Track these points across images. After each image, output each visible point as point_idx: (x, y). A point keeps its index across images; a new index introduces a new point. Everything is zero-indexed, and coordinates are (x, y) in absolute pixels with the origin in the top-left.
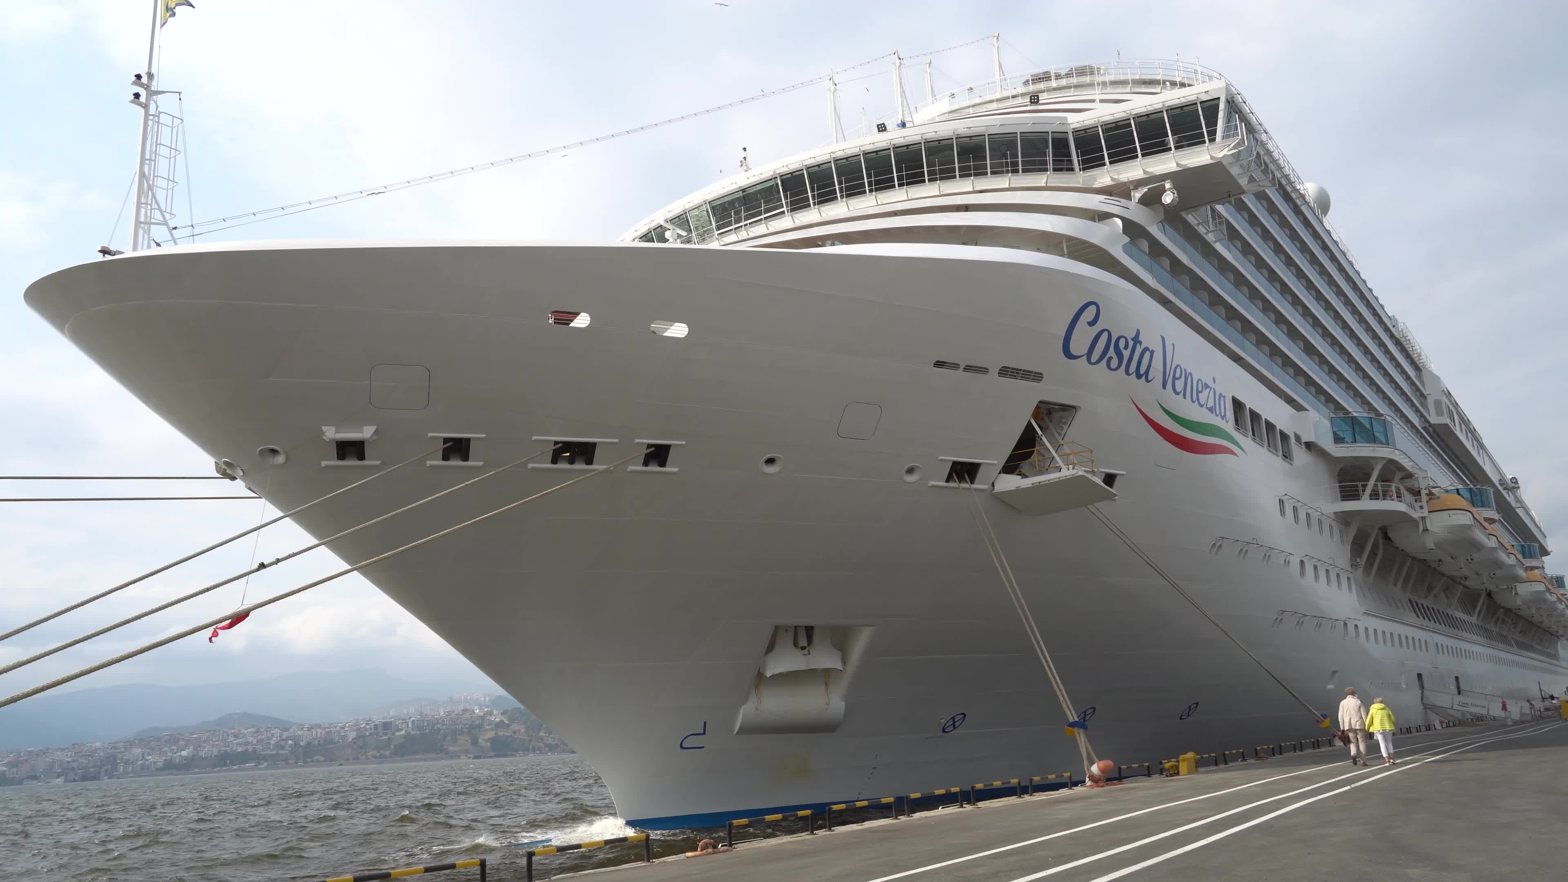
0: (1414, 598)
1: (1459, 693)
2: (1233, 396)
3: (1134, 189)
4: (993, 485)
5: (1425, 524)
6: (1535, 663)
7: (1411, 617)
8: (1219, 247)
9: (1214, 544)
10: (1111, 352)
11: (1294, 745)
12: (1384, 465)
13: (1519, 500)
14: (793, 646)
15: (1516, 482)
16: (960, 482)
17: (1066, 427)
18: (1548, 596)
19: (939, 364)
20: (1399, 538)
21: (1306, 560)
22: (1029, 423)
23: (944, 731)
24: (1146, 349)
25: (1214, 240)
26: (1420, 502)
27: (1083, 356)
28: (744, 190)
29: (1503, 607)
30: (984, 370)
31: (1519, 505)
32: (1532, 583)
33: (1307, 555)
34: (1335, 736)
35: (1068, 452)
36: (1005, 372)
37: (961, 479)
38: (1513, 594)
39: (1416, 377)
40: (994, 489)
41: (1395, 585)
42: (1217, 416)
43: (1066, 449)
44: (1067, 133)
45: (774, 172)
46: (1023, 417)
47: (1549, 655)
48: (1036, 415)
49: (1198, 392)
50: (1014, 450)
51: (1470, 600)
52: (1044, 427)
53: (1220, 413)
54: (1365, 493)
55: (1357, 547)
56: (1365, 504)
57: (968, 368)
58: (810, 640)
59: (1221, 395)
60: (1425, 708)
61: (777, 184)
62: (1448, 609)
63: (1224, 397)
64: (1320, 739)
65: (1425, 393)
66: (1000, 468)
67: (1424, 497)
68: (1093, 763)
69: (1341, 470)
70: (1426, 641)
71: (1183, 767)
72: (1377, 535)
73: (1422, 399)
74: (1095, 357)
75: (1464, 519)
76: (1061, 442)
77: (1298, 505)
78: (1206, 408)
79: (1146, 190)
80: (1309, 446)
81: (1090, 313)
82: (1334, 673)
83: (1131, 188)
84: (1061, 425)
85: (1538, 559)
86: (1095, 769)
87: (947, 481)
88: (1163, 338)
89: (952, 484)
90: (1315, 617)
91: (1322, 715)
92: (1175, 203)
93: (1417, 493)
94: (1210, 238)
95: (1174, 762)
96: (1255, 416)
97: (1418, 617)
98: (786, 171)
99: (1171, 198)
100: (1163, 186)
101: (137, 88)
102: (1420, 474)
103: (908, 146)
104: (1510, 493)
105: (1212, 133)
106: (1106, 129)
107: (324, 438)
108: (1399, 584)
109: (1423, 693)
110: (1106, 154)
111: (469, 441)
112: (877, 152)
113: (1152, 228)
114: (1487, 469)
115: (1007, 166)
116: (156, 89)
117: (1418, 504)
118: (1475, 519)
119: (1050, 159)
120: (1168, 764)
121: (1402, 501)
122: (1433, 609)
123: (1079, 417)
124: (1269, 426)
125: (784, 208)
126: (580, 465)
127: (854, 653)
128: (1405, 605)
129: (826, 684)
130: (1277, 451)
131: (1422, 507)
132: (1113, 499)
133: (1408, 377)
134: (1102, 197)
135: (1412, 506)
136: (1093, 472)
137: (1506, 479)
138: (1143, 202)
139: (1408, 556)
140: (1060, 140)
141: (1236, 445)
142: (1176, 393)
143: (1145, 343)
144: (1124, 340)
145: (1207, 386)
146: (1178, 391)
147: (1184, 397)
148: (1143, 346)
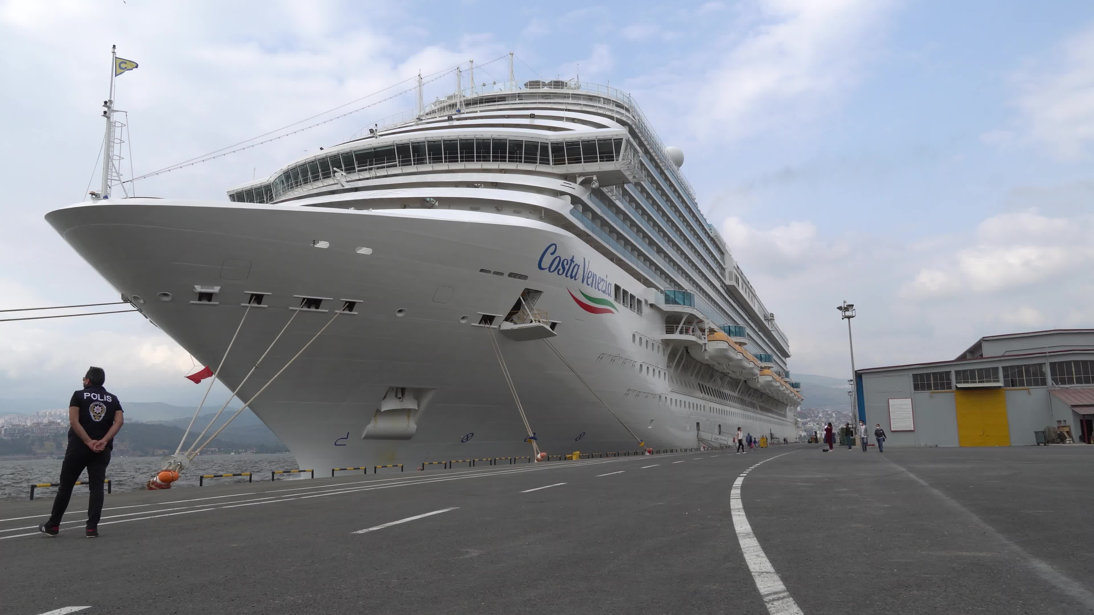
0: (701, 383)
1: (720, 434)
2: (615, 284)
3: (578, 177)
4: (500, 326)
5: (705, 347)
6: (771, 419)
7: (699, 394)
8: (618, 203)
9: (599, 357)
10: (560, 267)
11: (625, 453)
12: (689, 316)
13: (773, 326)
14: (395, 397)
15: (773, 316)
16: (485, 324)
17: (536, 300)
18: (774, 383)
19: (482, 270)
20: (692, 352)
21: (643, 365)
22: (520, 298)
23: (462, 441)
24: (576, 264)
25: (615, 199)
26: (705, 335)
27: (547, 268)
28: (375, 149)
29: (752, 388)
30: (502, 274)
31: (774, 329)
32: (765, 377)
33: (644, 362)
34: (646, 450)
35: (536, 313)
36: (511, 275)
37: (486, 323)
38: (757, 381)
39: (720, 259)
40: (500, 328)
41: (692, 376)
42: (606, 294)
43: (535, 312)
44: (548, 143)
45: (394, 142)
46: (517, 295)
47: (780, 415)
48: (523, 295)
49: (598, 283)
50: (511, 311)
51: (734, 383)
52: (525, 299)
53: (608, 293)
54: (677, 330)
55: (672, 356)
56: (676, 336)
57: (496, 273)
58: (403, 394)
59: (609, 284)
60: (699, 440)
61: (394, 149)
62: (721, 388)
63: (611, 285)
64: (638, 451)
65: (724, 267)
66: (504, 318)
67: (706, 333)
68: (539, 454)
69: (668, 317)
70: (704, 406)
71: (574, 458)
72: (683, 350)
73: (723, 271)
74: (552, 269)
75: (724, 346)
76: (533, 308)
77: (642, 337)
78: (602, 291)
79: (584, 178)
80: (652, 306)
81: (552, 249)
82: (652, 420)
83: (577, 176)
84: (534, 299)
85: (772, 362)
86: (539, 456)
87: (480, 323)
88: (584, 259)
89: (481, 325)
90: (645, 393)
91: (641, 441)
92: (597, 188)
93: (703, 331)
94: (613, 198)
95: (571, 455)
96: (625, 292)
97: (702, 393)
98: (400, 142)
99: (595, 185)
100: (592, 178)
101: (106, 109)
102: (706, 321)
103: (467, 140)
104: (769, 322)
105: (618, 155)
106: (568, 145)
107: (194, 290)
108: (694, 375)
109: (698, 432)
110: (566, 158)
111: (262, 295)
112: (450, 141)
113: (585, 198)
114: (756, 309)
115: (517, 158)
116: (115, 109)
117: (703, 337)
118: (730, 345)
119: (538, 157)
120: (568, 456)
121: (695, 335)
122: (712, 388)
123: (543, 295)
124: (632, 297)
125: (397, 163)
126: (313, 309)
127: (425, 402)
128: (695, 387)
129: (409, 416)
130: (634, 309)
131: (705, 338)
132: (554, 335)
133: (715, 259)
134: (562, 182)
135: (700, 338)
136: (546, 323)
137: (768, 314)
138: (582, 183)
139: (697, 362)
140: (544, 148)
141: (614, 309)
142: (588, 285)
143: (576, 260)
144: (566, 261)
145: (603, 280)
146: (589, 283)
147: (592, 287)
148: (575, 263)
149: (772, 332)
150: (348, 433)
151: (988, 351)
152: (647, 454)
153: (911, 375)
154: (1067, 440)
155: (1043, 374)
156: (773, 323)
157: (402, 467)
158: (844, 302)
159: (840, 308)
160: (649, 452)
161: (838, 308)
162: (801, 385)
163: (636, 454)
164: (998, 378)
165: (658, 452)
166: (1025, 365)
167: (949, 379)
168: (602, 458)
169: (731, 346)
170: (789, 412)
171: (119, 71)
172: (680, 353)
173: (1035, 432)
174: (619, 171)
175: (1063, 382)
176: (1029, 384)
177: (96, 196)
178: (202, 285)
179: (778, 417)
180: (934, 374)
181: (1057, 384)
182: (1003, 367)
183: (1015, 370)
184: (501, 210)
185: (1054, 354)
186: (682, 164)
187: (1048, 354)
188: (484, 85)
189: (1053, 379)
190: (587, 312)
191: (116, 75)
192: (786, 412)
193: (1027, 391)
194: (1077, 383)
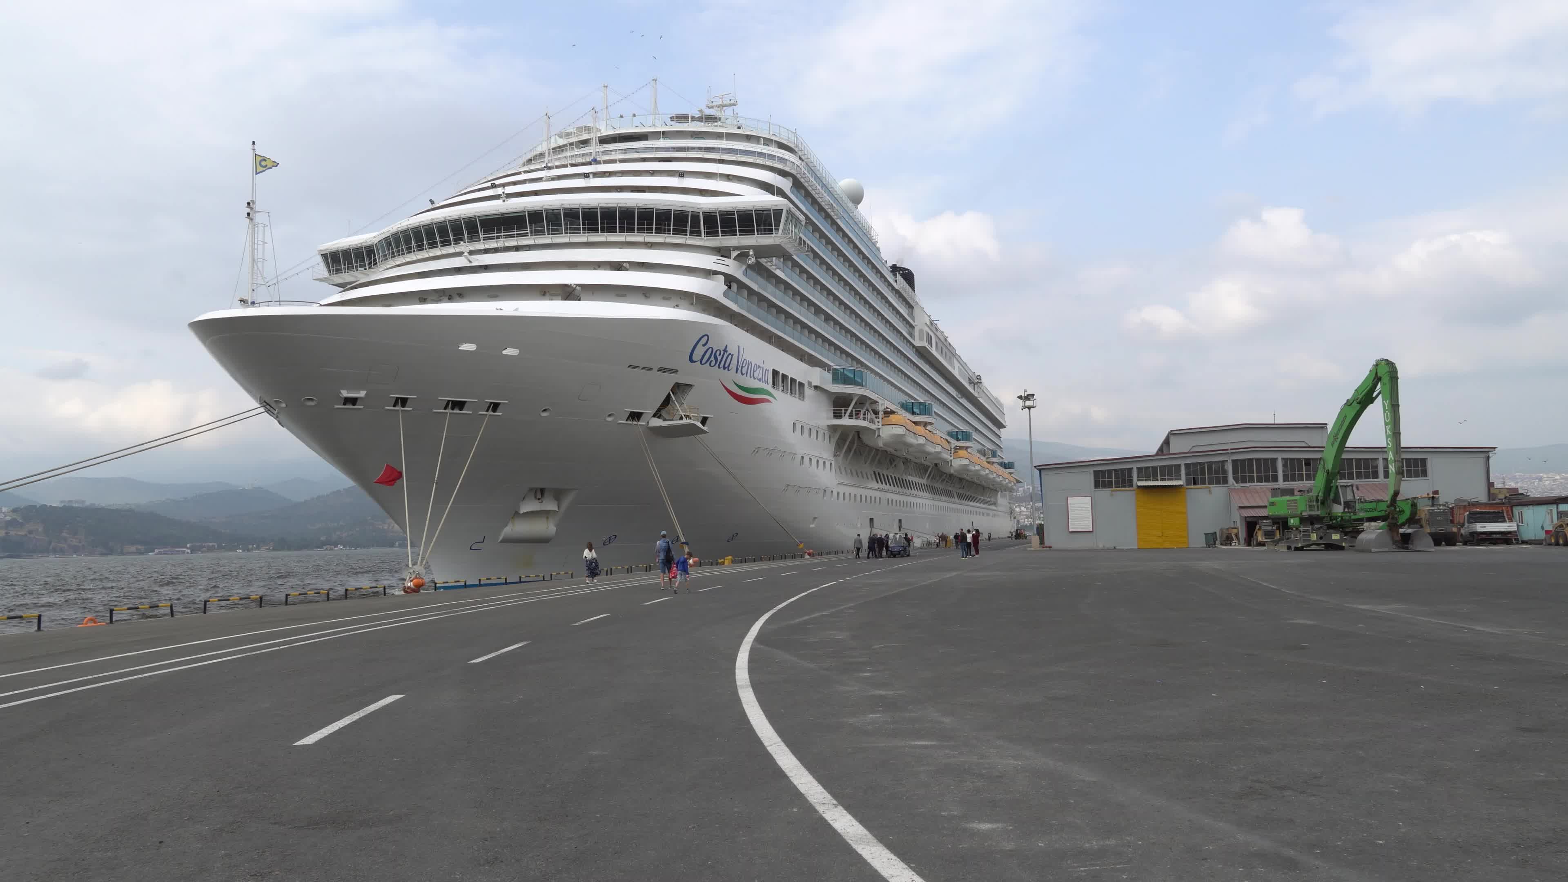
0: (878, 470)
2: (773, 370)
3: (732, 251)
4: (648, 422)
5: (879, 432)
6: (974, 509)
7: (874, 484)
8: (779, 273)
9: (754, 451)
10: (712, 358)
11: (781, 556)
12: (859, 397)
14: (534, 498)
15: (980, 379)
16: (633, 421)
17: (686, 395)
18: (974, 467)
19: (630, 366)
20: (865, 438)
21: (805, 456)
22: (669, 394)
23: (604, 544)
24: (730, 354)
26: (879, 418)
27: (697, 361)
28: (502, 214)
29: (945, 473)
30: (650, 369)
31: (981, 395)
32: (962, 459)
33: (805, 453)
34: (805, 553)
35: (686, 408)
36: (660, 370)
37: (633, 419)
38: (950, 465)
39: (908, 315)
40: (648, 425)
41: (865, 463)
42: (763, 382)
44: (699, 212)
45: (525, 208)
46: (667, 390)
47: (988, 503)
48: (672, 389)
49: (754, 371)
50: (660, 406)
51: (922, 469)
52: (675, 393)
53: (765, 380)
54: (846, 414)
55: (839, 445)
56: (846, 421)
57: (644, 368)
58: (543, 495)
59: (766, 370)
61: (525, 215)
62: (903, 476)
63: (768, 371)
64: (796, 554)
65: (913, 326)
66: (652, 414)
67: (881, 416)
69: (834, 400)
70: (880, 498)
71: (726, 563)
72: (854, 435)
73: (911, 329)
74: (704, 362)
75: (900, 431)
76: (684, 402)
77: (804, 424)
78: (758, 379)
79: (739, 253)
80: (816, 387)
81: (704, 340)
82: (815, 518)
83: (732, 249)
84: (684, 393)
85: (971, 441)
87: (627, 421)
88: (739, 347)
89: (629, 422)
90: (807, 488)
91: (800, 542)
92: (754, 264)
93: (876, 413)
94: (773, 269)
95: (722, 560)
96: (784, 377)
97: (878, 483)
98: (532, 209)
99: (752, 261)
100: (749, 252)
101: (248, 210)
102: (880, 402)
103: (608, 208)
104: (975, 385)
105: (777, 229)
106: (721, 214)
107: (340, 395)
108: (868, 462)
109: (871, 530)
110: (720, 230)
111: (407, 399)
112: (590, 209)
113: (739, 274)
114: (956, 373)
115: (665, 231)
116: (257, 210)
117: (876, 420)
118: (907, 430)
119: (689, 229)
120: (720, 561)
121: (867, 420)
122: (891, 476)
123: (693, 390)
124: (793, 381)
125: (529, 231)
126: (456, 411)
127: (567, 502)
128: (869, 476)
129: (547, 518)
130: (795, 394)
131: (878, 422)
132: (705, 432)
133: (901, 316)
134: (714, 258)
135: (873, 422)
136: (696, 419)
137: (973, 376)
138: (737, 258)
139: (871, 449)
140: (695, 217)
141: (771, 396)
142: (743, 374)
143: (729, 351)
144: (719, 351)
145: (759, 367)
146: (743, 373)
147: (747, 376)
148: (728, 353)
149: (978, 398)
150: (485, 536)
151: (1177, 446)
152: (807, 557)
153: (1092, 472)
154: (1233, 542)
155: (1225, 472)
156: (981, 387)
157: (572, 574)
158: (1025, 392)
159: (1020, 397)
160: (809, 554)
161: (1018, 397)
162: (1016, 465)
163: (794, 557)
164: (1180, 475)
165: (820, 554)
166: (1207, 463)
167: (1130, 476)
168: (756, 563)
169: (909, 430)
170: (1002, 500)
171: (260, 169)
172: (850, 437)
173: (1205, 534)
174: (779, 245)
175: (1244, 481)
176: (1210, 483)
177: (244, 302)
178: (349, 389)
179: (986, 506)
180: (1115, 470)
181: (1237, 482)
182: (1185, 464)
183: (1197, 467)
184: (649, 297)
185: (1236, 451)
186: (862, 200)
187: (1230, 451)
188: (622, 117)
189: (1234, 478)
190: (739, 403)
191: (256, 174)
192: (996, 499)
193: (1208, 490)
194: (1258, 481)
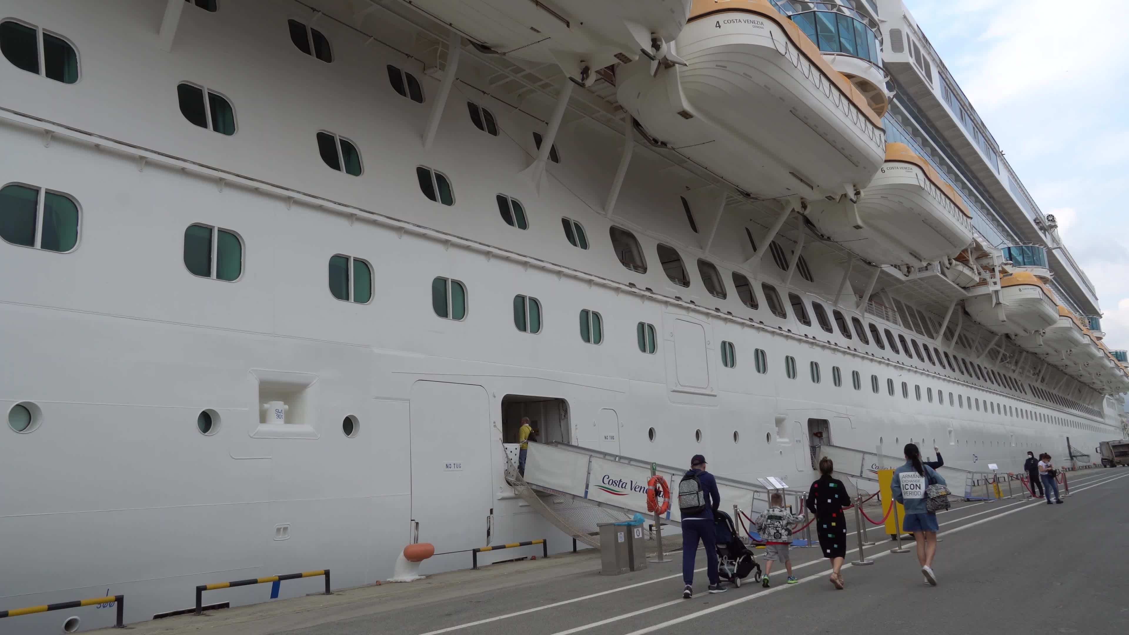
13: (1054, 240)
15: (1053, 220)
31: (1055, 246)
47: (1092, 413)
104: (1047, 233)
137: (1043, 218)
156: (1054, 235)
170: (1109, 409)
192: (1101, 408)
